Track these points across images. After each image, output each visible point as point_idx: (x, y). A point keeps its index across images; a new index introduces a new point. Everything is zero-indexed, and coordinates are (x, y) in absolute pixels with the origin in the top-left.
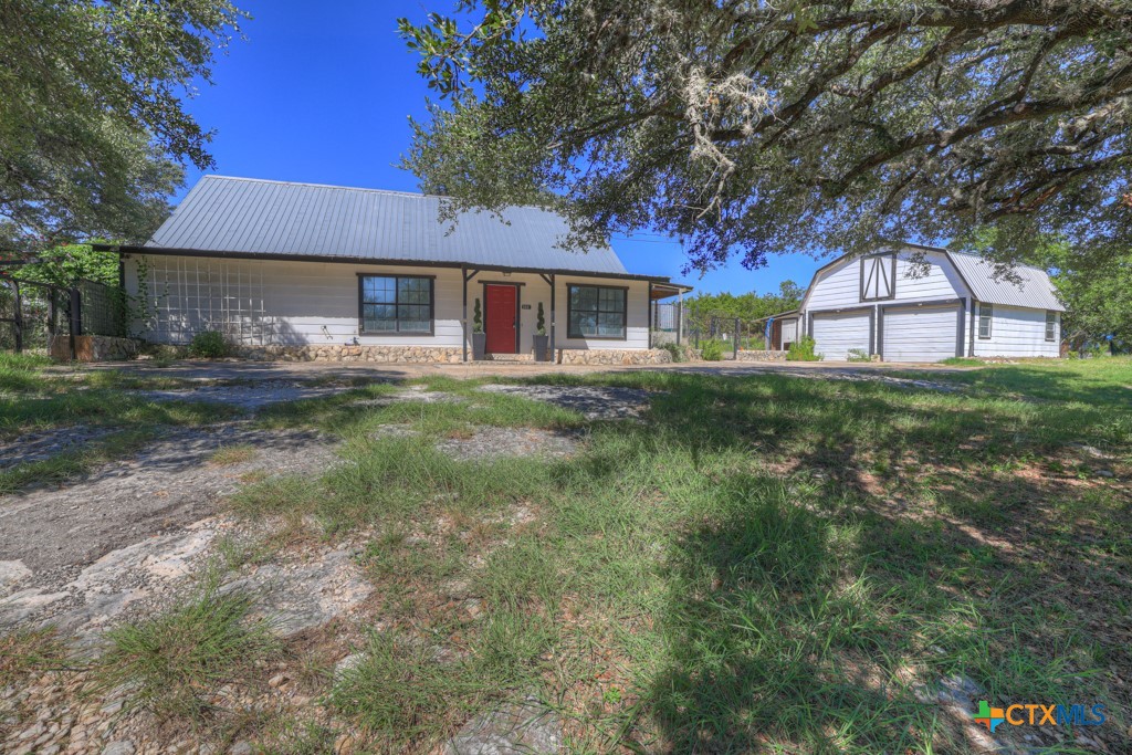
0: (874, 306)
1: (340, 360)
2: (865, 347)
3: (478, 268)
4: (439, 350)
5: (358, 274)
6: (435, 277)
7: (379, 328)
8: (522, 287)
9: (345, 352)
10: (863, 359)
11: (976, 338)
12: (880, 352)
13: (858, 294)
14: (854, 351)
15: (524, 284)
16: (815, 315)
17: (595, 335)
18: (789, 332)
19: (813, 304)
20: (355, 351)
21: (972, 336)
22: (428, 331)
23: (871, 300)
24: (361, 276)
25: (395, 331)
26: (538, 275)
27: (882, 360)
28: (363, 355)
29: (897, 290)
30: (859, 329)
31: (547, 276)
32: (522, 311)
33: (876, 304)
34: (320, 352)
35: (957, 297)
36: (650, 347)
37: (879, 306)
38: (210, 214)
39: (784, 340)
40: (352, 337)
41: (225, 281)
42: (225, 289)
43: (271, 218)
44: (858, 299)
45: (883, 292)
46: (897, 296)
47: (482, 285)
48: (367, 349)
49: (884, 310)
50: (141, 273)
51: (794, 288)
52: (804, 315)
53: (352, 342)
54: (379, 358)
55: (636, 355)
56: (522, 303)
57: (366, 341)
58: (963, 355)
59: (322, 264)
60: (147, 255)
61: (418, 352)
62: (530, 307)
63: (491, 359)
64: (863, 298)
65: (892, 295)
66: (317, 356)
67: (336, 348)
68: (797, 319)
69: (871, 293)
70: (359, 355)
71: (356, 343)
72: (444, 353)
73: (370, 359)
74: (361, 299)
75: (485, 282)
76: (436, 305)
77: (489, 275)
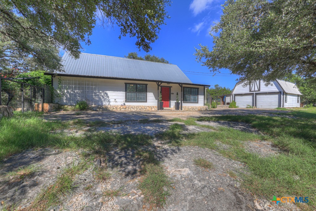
0: (254, 93)
1: (120, 110)
2: (251, 104)
3: (162, 82)
4: (148, 106)
5: (125, 83)
6: (147, 84)
7: (131, 100)
8: (171, 88)
9: (122, 107)
10: (250, 107)
11: (284, 102)
12: (256, 105)
13: (249, 90)
14: (248, 105)
15: (172, 87)
16: (236, 95)
17: (190, 102)
18: (228, 99)
19: (235, 92)
20: (125, 107)
21: (283, 102)
22: (145, 101)
23: (253, 91)
24: (126, 84)
25: (136, 101)
26: (178, 85)
27: (256, 108)
28: (127, 109)
29: (261, 89)
30: (249, 99)
31: (181, 85)
32: (171, 95)
33: (254, 92)
34: (114, 108)
35: (278, 91)
36: (204, 106)
37: (255, 93)
38: (71, 63)
39: (226, 102)
40: (123, 103)
41: (86, 85)
42: (86, 87)
43: (89, 65)
44: (249, 91)
45: (256, 89)
46: (261, 90)
48: (128, 107)
49: (257, 94)
50: (59, 82)
51: (218, 86)
52: (233, 95)
53: (123, 104)
54: (132, 109)
55: (201, 108)
56: (171, 92)
57: (127, 104)
58: (281, 107)
59: (115, 80)
60: (61, 77)
61: (143, 107)
62: (173, 94)
63: (163, 109)
64: (250, 91)
65: (259, 90)
66: (113, 109)
67: (119, 106)
68: (230, 96)
69: (253, 89)
71: (124, 105)
72: (150, 108)
73: (129, 110)
74: (126, 91)
75: (161, 86)
76: (147, 93)
77: (163, 84)
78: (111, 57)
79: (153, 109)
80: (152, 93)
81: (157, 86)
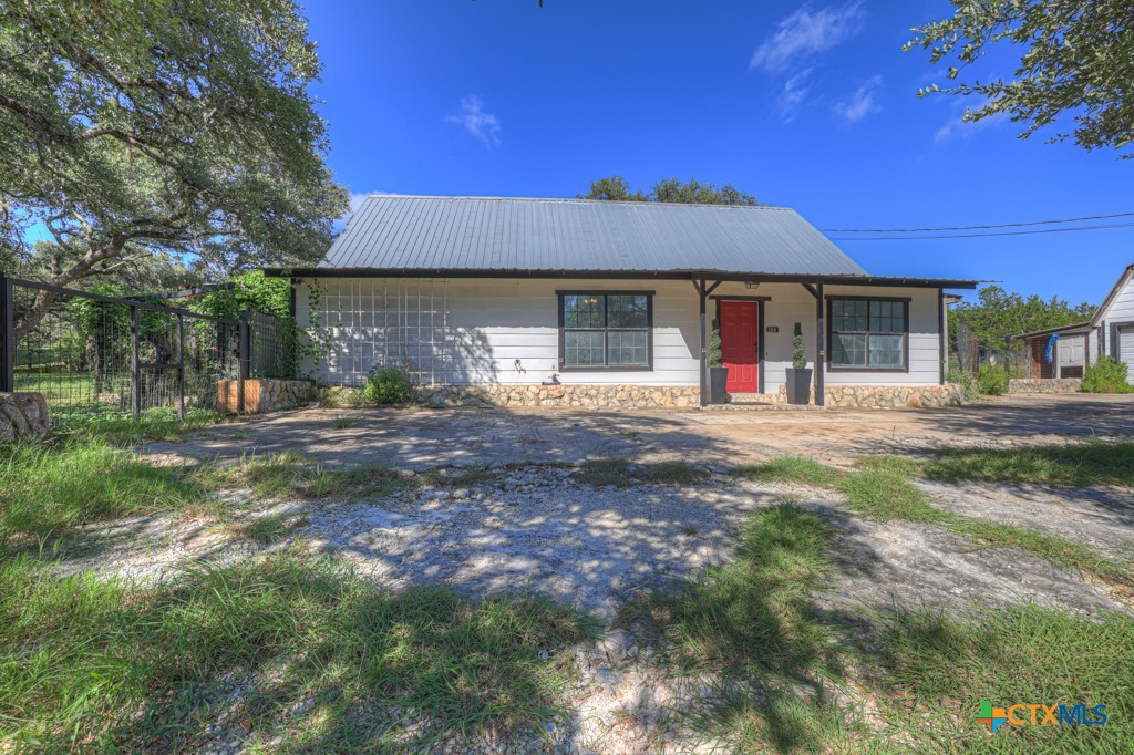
1: (538, 404)
3: (720, 277)
4: (660, 389)
5: (558, 292)
6: (654, 292)
7: (583, 362)
8: (766, 303)
9: (543, 394)
15: (769, 299)
16: (1122, 328)
17: (864, 366)
18: (1071, 351)
20: (556, 393)
22: (646, 364)
24: (561, 294)
25: (604, 365)
26: (800, 285)
28: (566, 398)
31: (815, 286)
32: (766, 333)
34: (513, 394)
36: (942, 383)
39: (1060, 364)
40: (551, 374)
41: (403, 307)
42: (403, 316)
47: (714, 301)
48: (569, 390)
50: (313, 300)
52: (1101, 329)
53: (551, 381)
54: (586, 401)
55: (926, 394)
56: (767, 323)
57: (568, 379)
59: (515, 280)
60: (319, 279)
61: (635, 393)
62: (777, 330)
63: (727, 401)
66: (509, 399)
67: (533, 389)
68: (1086, 334)
70: (561, 397)
71: (556, 381)
72: (668, 394)
73: (575, 403)
74: (561, 324)
75: (718, 298)
76: (655, 330)
77: (725, 288)
78: (519, 201)
79: (682, 402)
80: (677, 330)
81: (698, 297)
